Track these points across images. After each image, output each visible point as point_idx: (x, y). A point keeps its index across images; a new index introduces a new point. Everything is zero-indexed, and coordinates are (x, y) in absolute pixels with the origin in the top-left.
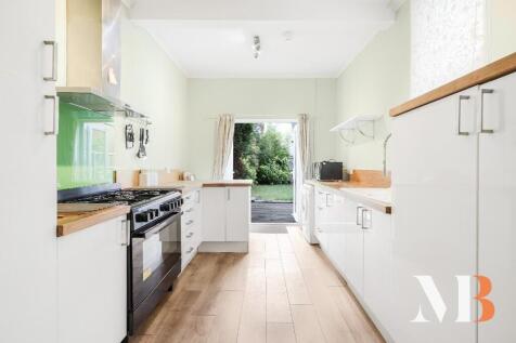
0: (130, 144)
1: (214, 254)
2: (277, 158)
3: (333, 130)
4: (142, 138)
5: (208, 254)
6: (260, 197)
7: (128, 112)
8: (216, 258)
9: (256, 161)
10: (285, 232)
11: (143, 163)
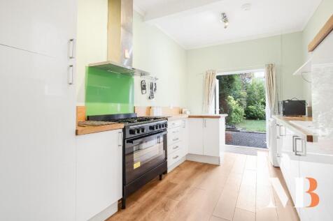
0: (144, 91)
1: (196, 163)
2: (262, 100)
3: (294, 74)
4: (151, 88)
5: (192, 162)
6: (245, 129)
7: (143, 74)
8: (196, 165)
9: (245, 103)
10: (256, 155)
11: (152, 103)
